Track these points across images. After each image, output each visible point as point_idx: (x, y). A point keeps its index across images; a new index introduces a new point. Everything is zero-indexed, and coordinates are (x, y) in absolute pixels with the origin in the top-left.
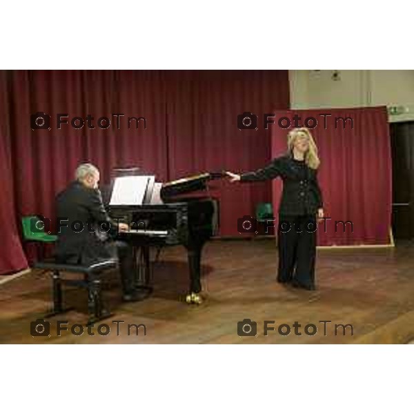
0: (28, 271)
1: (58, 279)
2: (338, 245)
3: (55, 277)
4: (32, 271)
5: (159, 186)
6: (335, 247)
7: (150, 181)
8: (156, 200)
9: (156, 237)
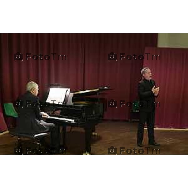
0: (8, 132)
1: (20, 140)
2: (174, 128)
3: (19, 139)
4: (10, 132)
5: (72, 94)
6: (172, 129)
7: (68, 91)
8: (70, 103)
9: (70, 122)
